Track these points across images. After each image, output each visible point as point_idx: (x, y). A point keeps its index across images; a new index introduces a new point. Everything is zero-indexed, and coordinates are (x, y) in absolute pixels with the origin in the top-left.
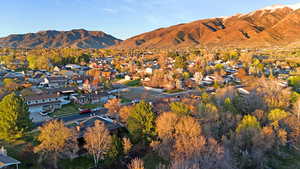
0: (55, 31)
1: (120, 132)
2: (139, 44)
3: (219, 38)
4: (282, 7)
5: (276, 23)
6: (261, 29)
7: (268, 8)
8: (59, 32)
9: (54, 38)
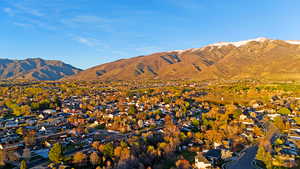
0: (7, 60)
1: (100, 155)
2: (100, 75)
3: (175, 70)
4: (226, 44)
5: (222, 57)
6: (211, 63)
7: (216, 45)
8: (12, 61)
9: (5, 67)
